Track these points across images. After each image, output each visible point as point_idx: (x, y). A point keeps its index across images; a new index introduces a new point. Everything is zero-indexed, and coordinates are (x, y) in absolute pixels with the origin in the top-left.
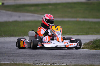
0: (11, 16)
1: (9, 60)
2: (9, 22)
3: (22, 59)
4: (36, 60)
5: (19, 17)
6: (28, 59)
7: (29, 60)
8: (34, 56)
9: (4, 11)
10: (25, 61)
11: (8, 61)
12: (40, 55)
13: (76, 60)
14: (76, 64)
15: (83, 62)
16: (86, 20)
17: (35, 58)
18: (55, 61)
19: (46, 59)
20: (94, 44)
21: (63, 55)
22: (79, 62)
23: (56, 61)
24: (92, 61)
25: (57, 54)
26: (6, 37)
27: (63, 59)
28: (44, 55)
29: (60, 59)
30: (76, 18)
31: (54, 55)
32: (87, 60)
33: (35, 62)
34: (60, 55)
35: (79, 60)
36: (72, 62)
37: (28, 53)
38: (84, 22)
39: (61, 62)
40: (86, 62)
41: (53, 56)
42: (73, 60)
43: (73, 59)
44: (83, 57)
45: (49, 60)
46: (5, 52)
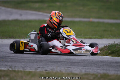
0: (11, 14)
1: (6, 65)
2: (9, 21)
3: (22, 66)
4: (39, 66)
5: (21, 15)
6: (29, 65)
7: (30, 67)
8: (36, 62)
9: (3, 8)
10: (25, 68)
11: (5, 68)
12: (44, 61)
13: (87, 68)
14: (86, 72)
15: (95, 70)
16: (101, 20)
17: (38, 65)
18: (61, 68)
19: (51, 66)
20: (110, 49)
21: (72, 62)
22: (91, 71)
23: (63, 68)
24: (107, 70)
25: (65, 60)
26: (3, 38)
27: (71, 67)
28: (49, 61)
29: (67, 66)
30: (89, 18)
31: (61, 62)
32: (100, 68)
33: (37, 69)
34: (69, 61)
35: (90, 68)
36: (82, 70)
37: (30, 59)
38: (98, 23)
39: (69, 69)
40: (99, 71)
41: (59, 63)
42: (83, 69)
43: (84, 66)
44: (96, 65)
45: (54, 67)
46: (2, 57)
